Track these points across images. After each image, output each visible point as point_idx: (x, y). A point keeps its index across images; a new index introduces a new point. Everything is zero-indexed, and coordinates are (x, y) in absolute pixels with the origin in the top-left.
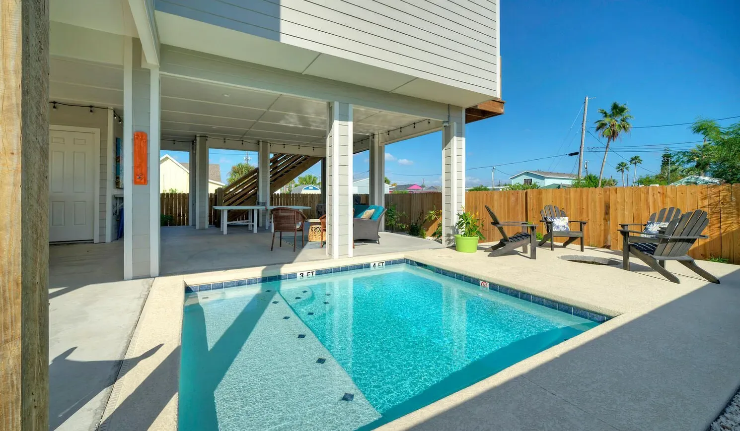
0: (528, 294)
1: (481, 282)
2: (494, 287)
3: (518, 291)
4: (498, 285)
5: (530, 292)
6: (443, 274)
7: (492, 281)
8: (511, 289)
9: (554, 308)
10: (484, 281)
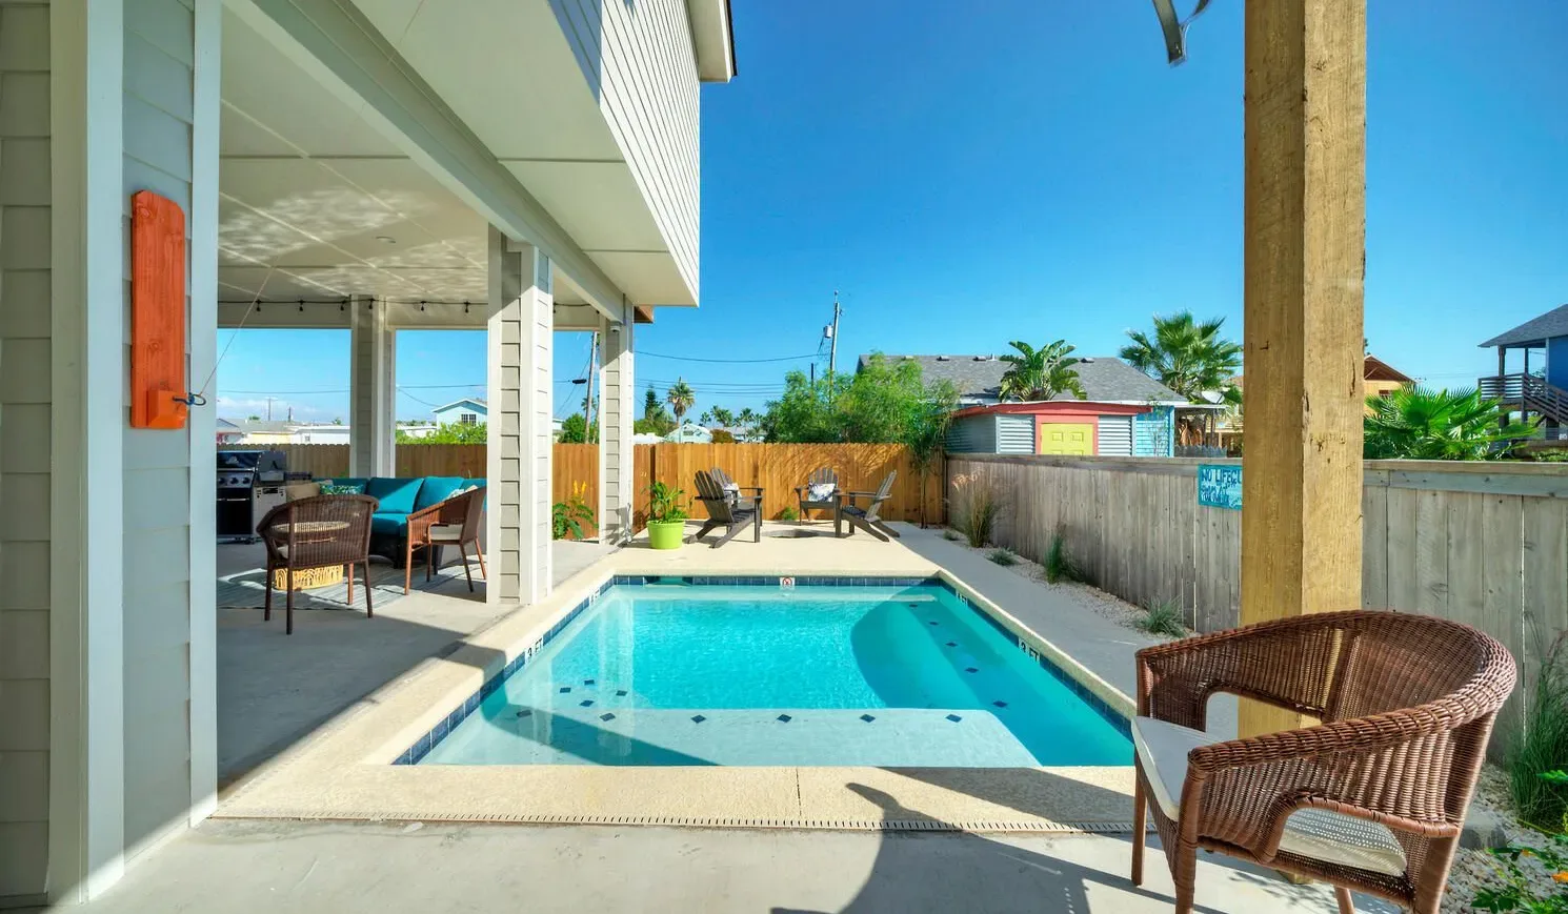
0: (848, 578)
1: (781, 580)
2: (801, 581)
3: (834, 578)
4: (806, 577)
5: (848, 574)
6: (711, 584)
7: (796, 574)
8: (825, 577)
9: (876, 585)
10: (788, 577)
